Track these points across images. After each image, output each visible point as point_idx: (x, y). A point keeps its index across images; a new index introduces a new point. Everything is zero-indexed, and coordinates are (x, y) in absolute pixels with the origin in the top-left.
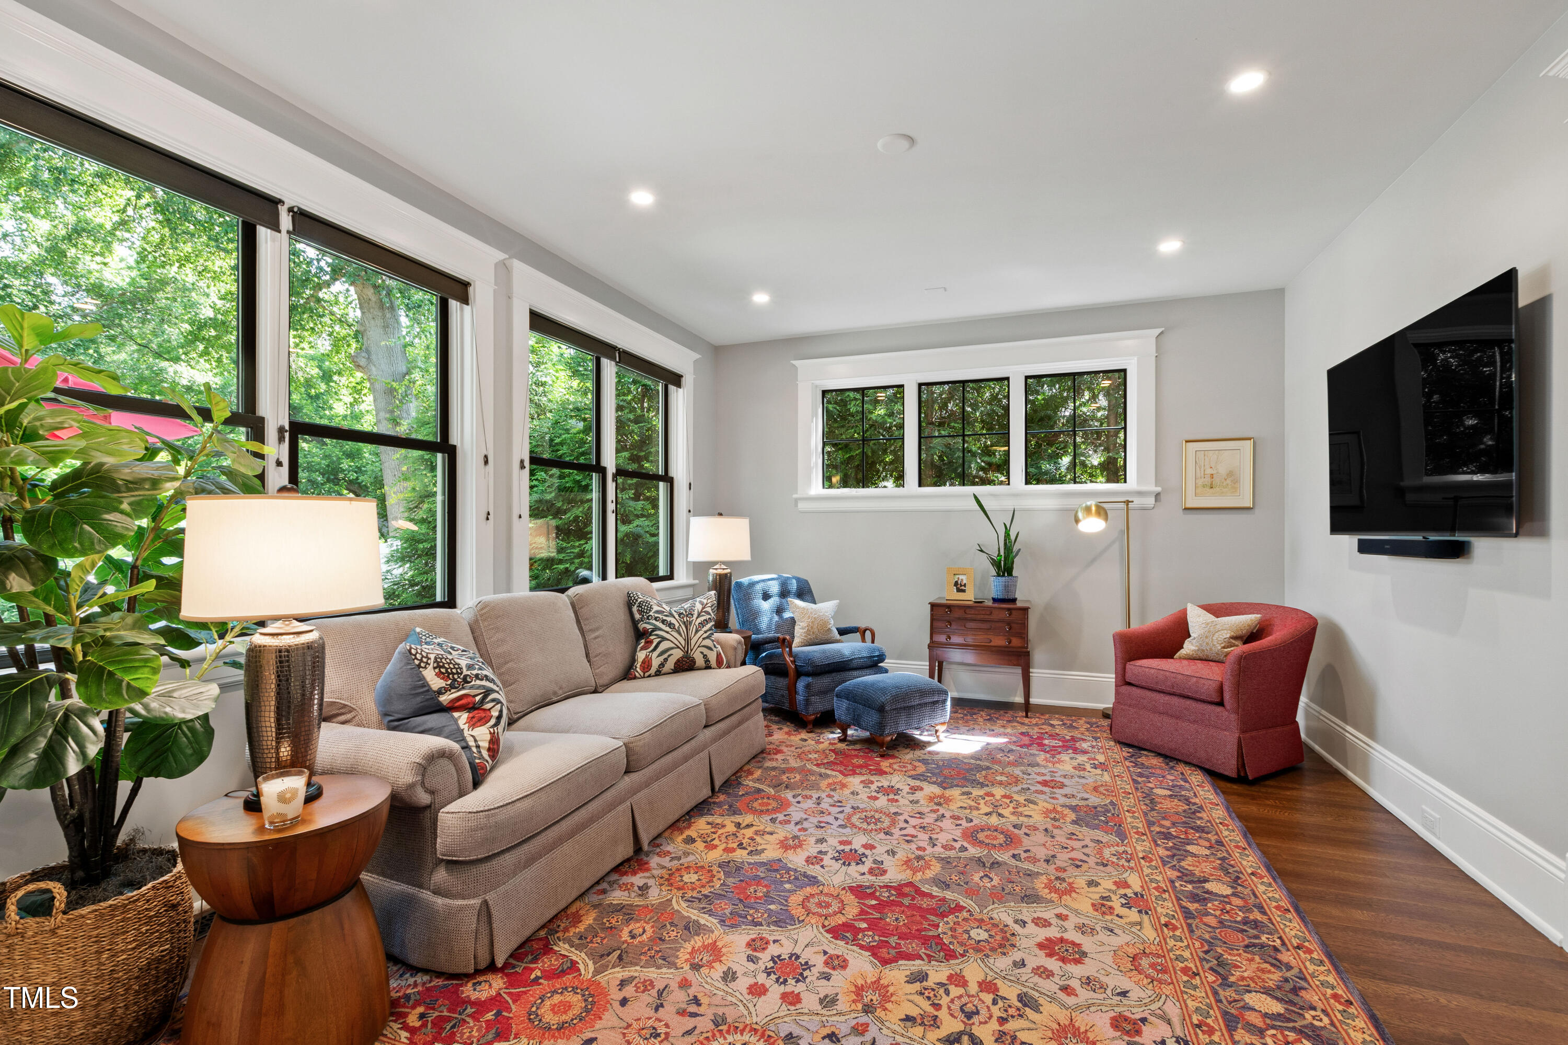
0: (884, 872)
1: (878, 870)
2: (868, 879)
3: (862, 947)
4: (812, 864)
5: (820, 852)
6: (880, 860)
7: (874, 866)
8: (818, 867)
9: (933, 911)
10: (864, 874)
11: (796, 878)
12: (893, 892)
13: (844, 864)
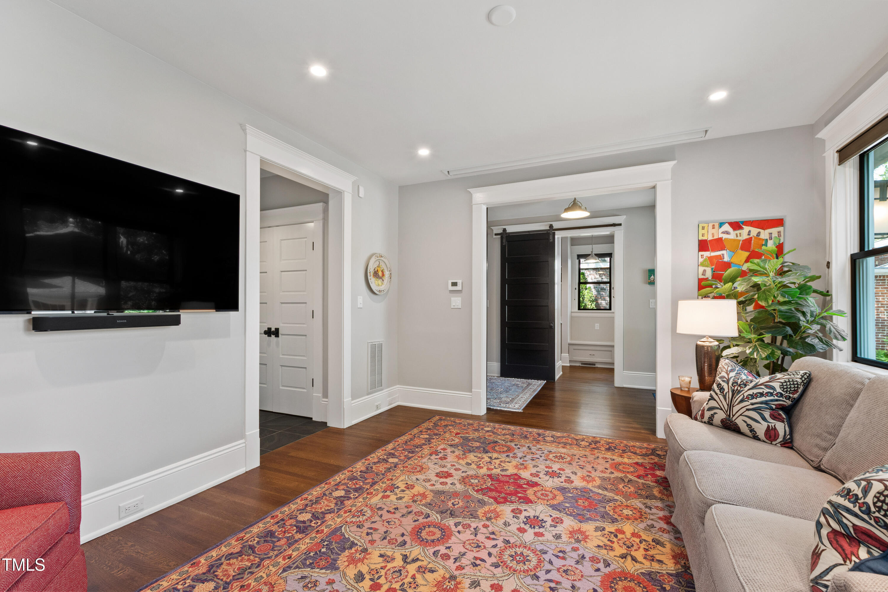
0: (513, 511)
1: (516, 512)
2: (523, 507)
3: (525, 479)
4: (558, 518)
5: (555, 527)
6: (515, 519)
7: (518, 515)
8: (554, 516)
9: (491, 490)
10: (525, 510)
11: (565, 509)
12: (509, 499)
13: (538, 517)
